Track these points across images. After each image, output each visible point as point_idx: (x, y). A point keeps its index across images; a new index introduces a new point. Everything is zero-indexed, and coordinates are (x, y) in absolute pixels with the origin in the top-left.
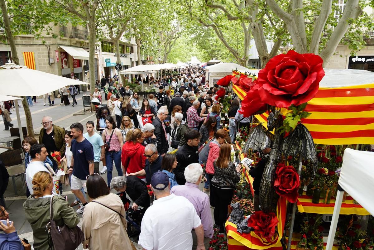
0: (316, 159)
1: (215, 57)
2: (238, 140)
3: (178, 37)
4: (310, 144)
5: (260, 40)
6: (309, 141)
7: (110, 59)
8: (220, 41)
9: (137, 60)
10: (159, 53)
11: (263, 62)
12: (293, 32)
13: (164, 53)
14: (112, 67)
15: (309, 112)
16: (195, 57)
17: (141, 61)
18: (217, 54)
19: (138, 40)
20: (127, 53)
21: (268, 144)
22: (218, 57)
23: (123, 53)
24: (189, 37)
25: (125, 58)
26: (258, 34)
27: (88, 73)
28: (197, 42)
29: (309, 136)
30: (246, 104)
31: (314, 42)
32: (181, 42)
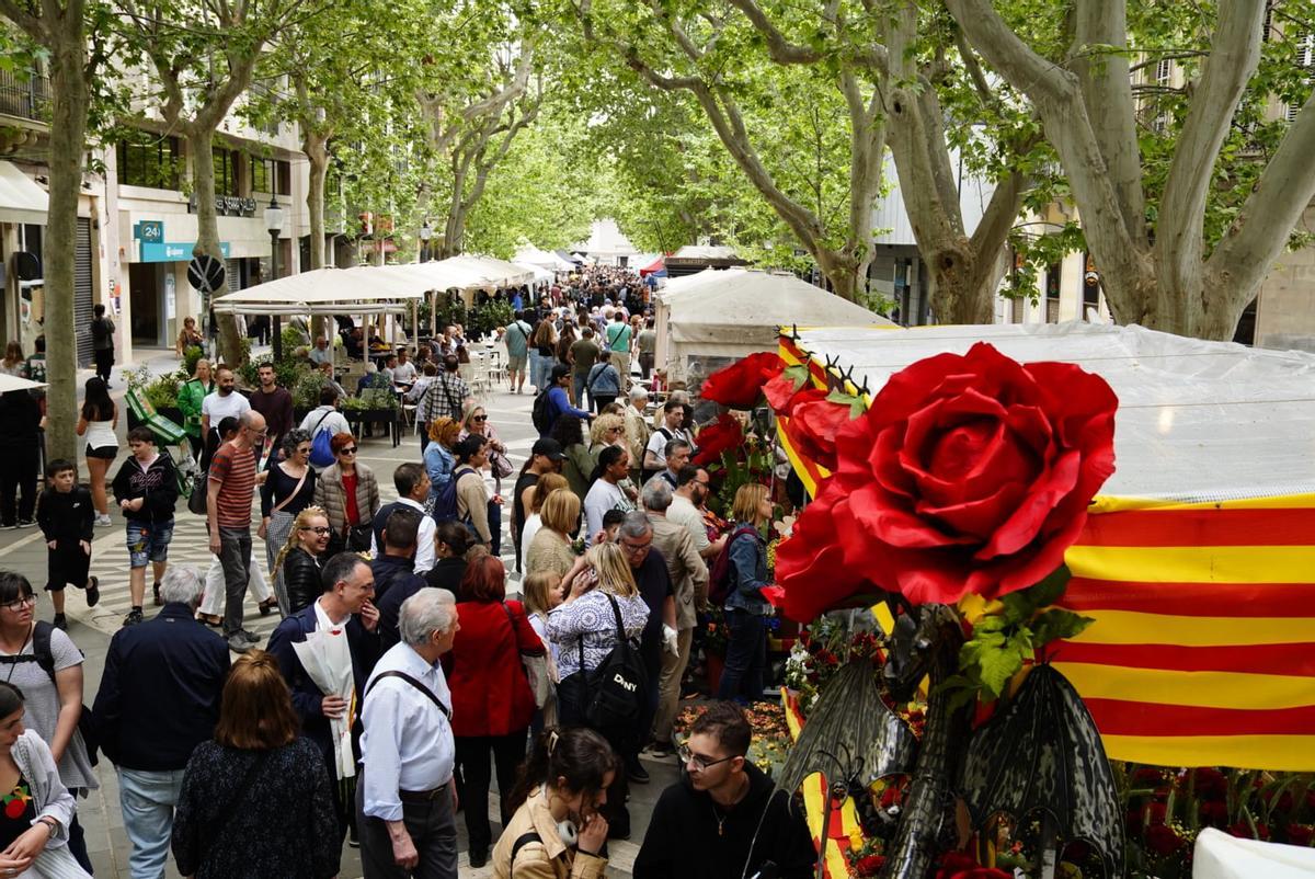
0: (1116, 840)
1: (708, 228)
2: (795, 686)
3: (523, 124)
4: (1087, 767)
5: (922, 169)
6: (1083, 754)
7: (159, 225)
8: (729, 161)
9: (307, 232)
10: (422, 204)
11: (939, 278)
12: (1077, 154)
13: (450, 200)
14: (173, 266)
15: (1083, 614)
16: (610, 225)
17: (328, 236)
18: (717, 219)
19: (313, 137)
20: (257, 196)
21: (898, 753)
22: (724, 232)
23: (236, 194)
24: (581, 121)
25: (242, 221)
26: (915, 142)
27: (35, 293)
28: (621, 149)
29: (1084, 727)
30: (795, 564)
31: (1176, 206)
32: (539, 142)
